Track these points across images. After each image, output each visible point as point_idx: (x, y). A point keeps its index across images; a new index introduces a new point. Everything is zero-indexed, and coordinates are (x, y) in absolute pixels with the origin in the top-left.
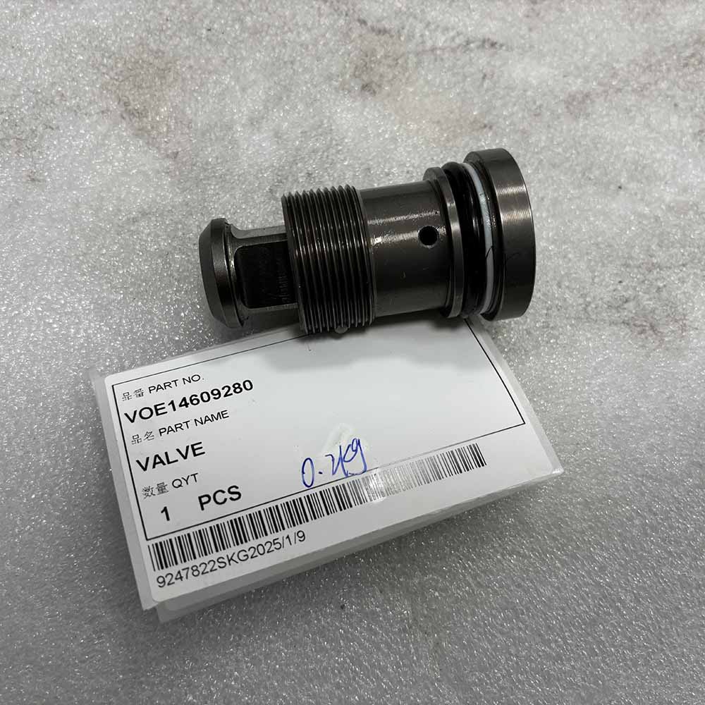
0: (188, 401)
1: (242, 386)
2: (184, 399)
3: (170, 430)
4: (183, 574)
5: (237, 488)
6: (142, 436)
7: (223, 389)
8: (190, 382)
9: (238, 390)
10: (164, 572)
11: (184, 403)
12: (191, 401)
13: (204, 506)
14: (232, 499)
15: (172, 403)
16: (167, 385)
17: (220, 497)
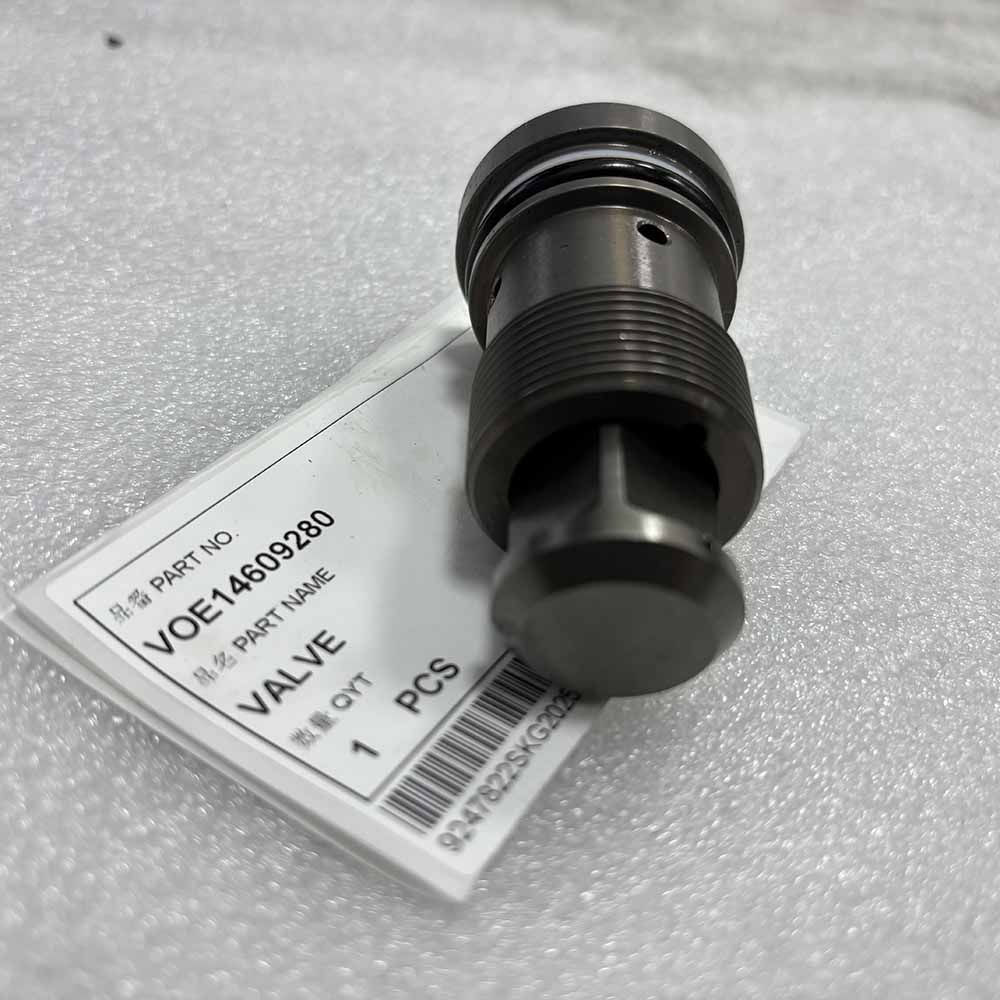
0: (244, 580)
1: (314, 523)
2: (233, 579)
3: (252, 637)
4: (475, 810)
5: (440, 660)
6: (210, 666)
7: (286, 537)
8: (218, 548)
9: (313, 531)
10: (442, 827)
11: (239, 586)
12: (249, 577)
13: (416, 706)
14: (448, 677)
15: (216, 593)
16: (180, 568)
17: (429, 684)
